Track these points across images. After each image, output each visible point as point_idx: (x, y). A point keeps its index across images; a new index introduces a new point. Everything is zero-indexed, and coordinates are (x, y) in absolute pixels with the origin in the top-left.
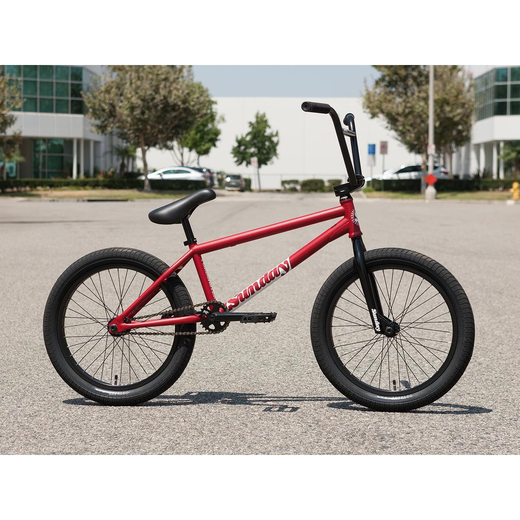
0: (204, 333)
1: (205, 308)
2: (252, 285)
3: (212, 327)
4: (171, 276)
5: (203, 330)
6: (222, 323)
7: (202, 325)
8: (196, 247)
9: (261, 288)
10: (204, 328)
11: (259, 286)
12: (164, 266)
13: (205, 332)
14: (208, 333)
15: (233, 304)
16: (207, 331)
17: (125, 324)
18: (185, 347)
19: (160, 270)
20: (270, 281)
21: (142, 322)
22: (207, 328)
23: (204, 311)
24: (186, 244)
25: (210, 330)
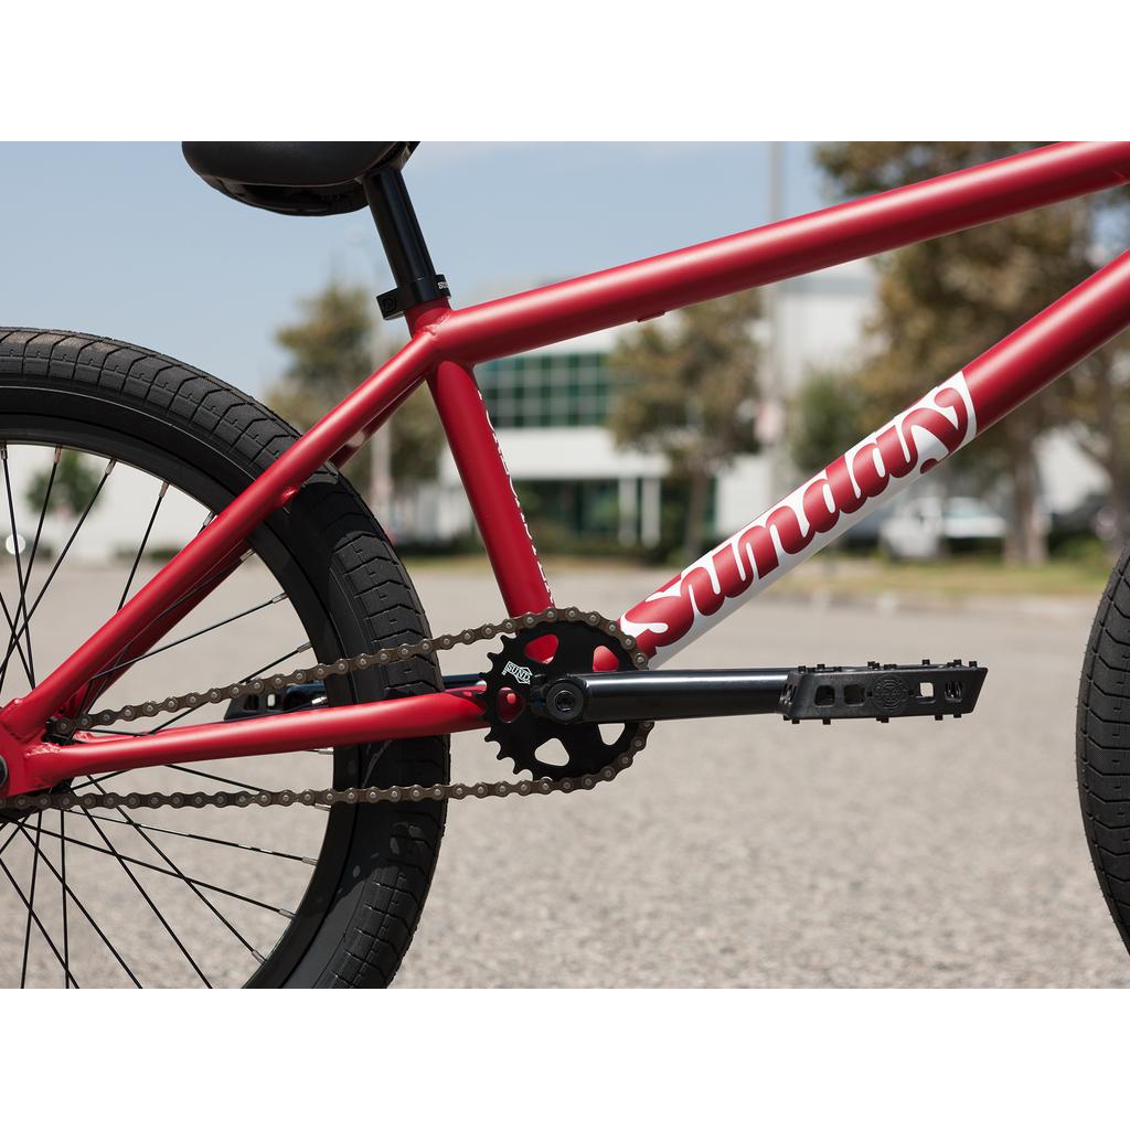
0: (509, 789)
1: (512, 651)
2: (762, 522)
3: (553, 752)
4: (315, 478)
5: (505, 771)
6: (611, 733)
7: (496, 747)
8: (447, 325)
9: (810, 536)
10: (509, 762)
11: (804, 526)
12: (269, 428)
13: (514, 780)
14: (533, 788)
15: (660, 628)
16: (526, 775)
17: (53, 749)
18: (394, 869)
19: (250, 445)
20: (862, 501)
21: (141, 735)
22: (524, 760)
23: (510, 668)
24: (389, 305)
25: (540, 769)
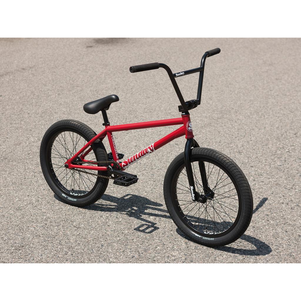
8: (109, 127)
9: (139, 158)
24: (103, 124)
